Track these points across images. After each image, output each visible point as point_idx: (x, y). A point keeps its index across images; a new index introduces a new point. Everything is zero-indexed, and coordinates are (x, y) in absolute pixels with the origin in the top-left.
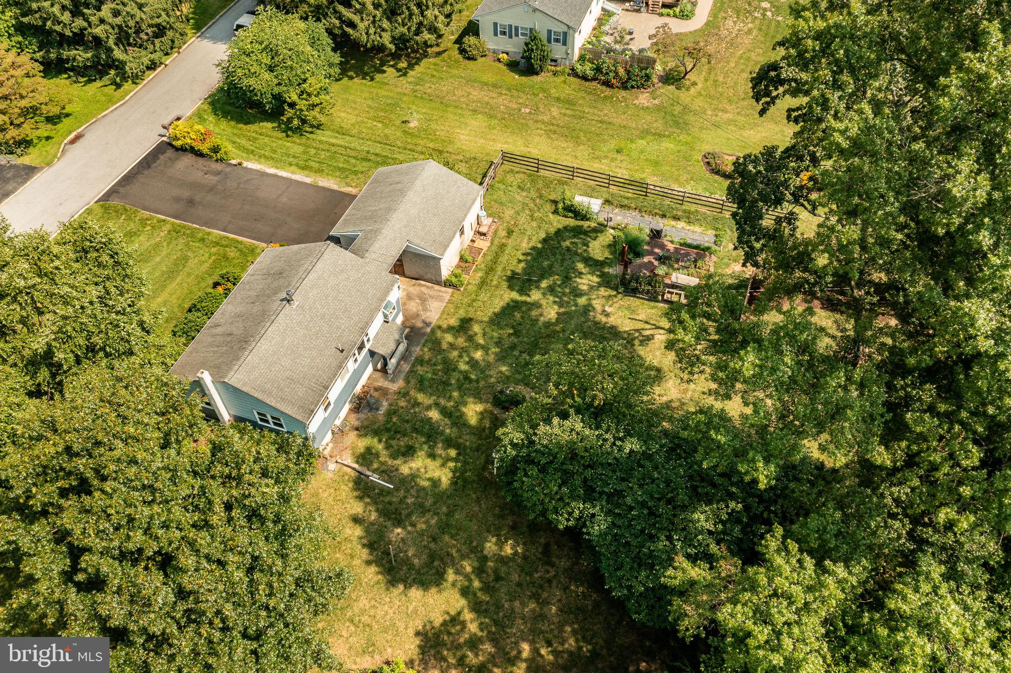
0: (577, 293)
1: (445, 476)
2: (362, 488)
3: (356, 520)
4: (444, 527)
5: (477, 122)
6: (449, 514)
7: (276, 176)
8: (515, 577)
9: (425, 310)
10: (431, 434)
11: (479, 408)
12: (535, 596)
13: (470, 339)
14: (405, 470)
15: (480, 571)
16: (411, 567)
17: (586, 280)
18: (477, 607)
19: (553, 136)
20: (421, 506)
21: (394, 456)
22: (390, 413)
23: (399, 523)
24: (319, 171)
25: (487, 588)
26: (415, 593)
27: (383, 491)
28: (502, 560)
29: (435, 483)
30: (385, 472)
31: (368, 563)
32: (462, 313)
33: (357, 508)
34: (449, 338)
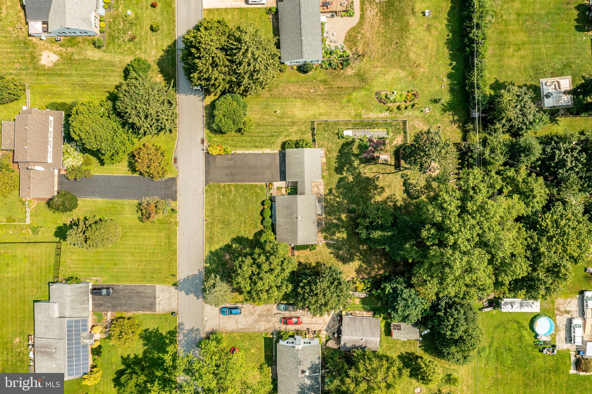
0: (355, 169)
1: (345, 236)
2: (328, 245)
3: (331, 253)
4: (351, 247)
5: (298, 103)
6: (350, 244)
7: (249, 154)
8: (369, 252)
9: (319, 190)
10: (337, 226)
11: (345, 215)
12: (374, 255)
13: (334, 195)
14: (335, 238)
15: (361, 254)
16: (348, 258)
17: (356, 163)
18: (364, 262)
19: (326, 101)
20: (343, 244)
21: (331, 235)
22: (326, 224)
23: (341, 250)
24: (262, 147)
25: (364, 257)
26: (351, 263)
27: (334, 244)
28: (365, 250)
29: (343, 238)
30: (333, 240)
31: (338, 261)
32: (329, 187)
33: (330, 250)
34: (329, 197)
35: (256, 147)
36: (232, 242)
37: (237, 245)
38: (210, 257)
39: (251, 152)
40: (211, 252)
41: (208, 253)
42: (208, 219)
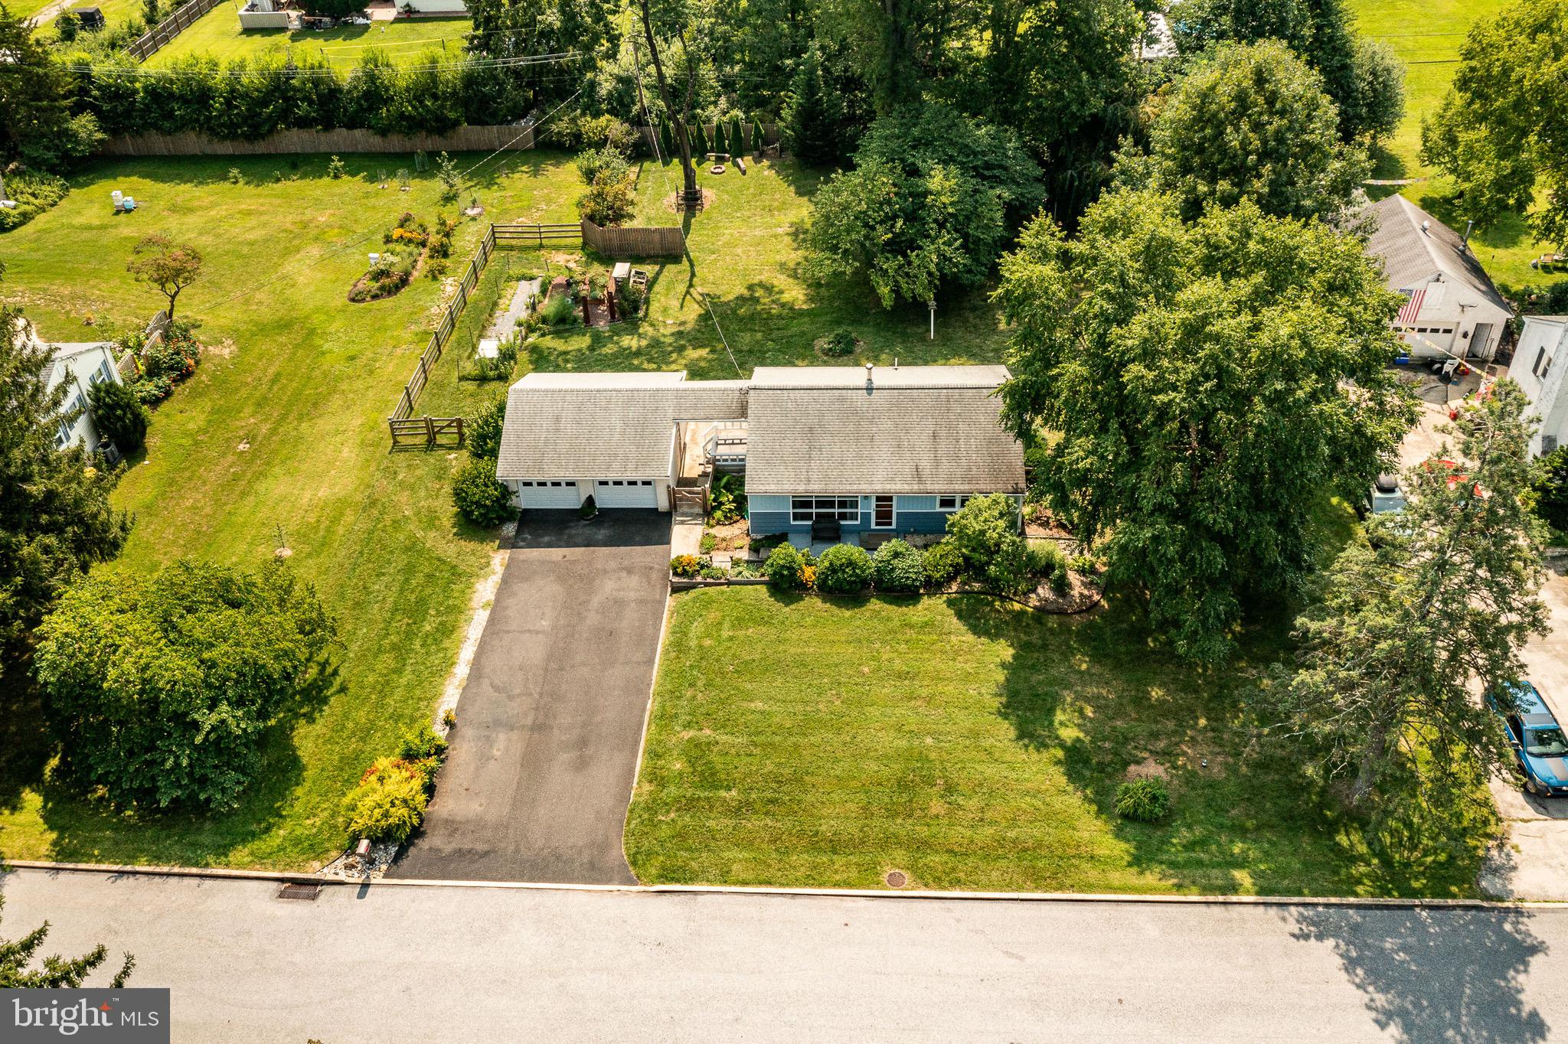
5: (277, 487)
7: (477, 659)
17: (631, 342)
19: (314, 414)
35: (446, 630)
36: (1042, 746)
37: (1059, 716)
38: (1173, 865)
39: (467, 654)
40: (1139, 861)
41: (1150, 878)
42: (888, 870)
